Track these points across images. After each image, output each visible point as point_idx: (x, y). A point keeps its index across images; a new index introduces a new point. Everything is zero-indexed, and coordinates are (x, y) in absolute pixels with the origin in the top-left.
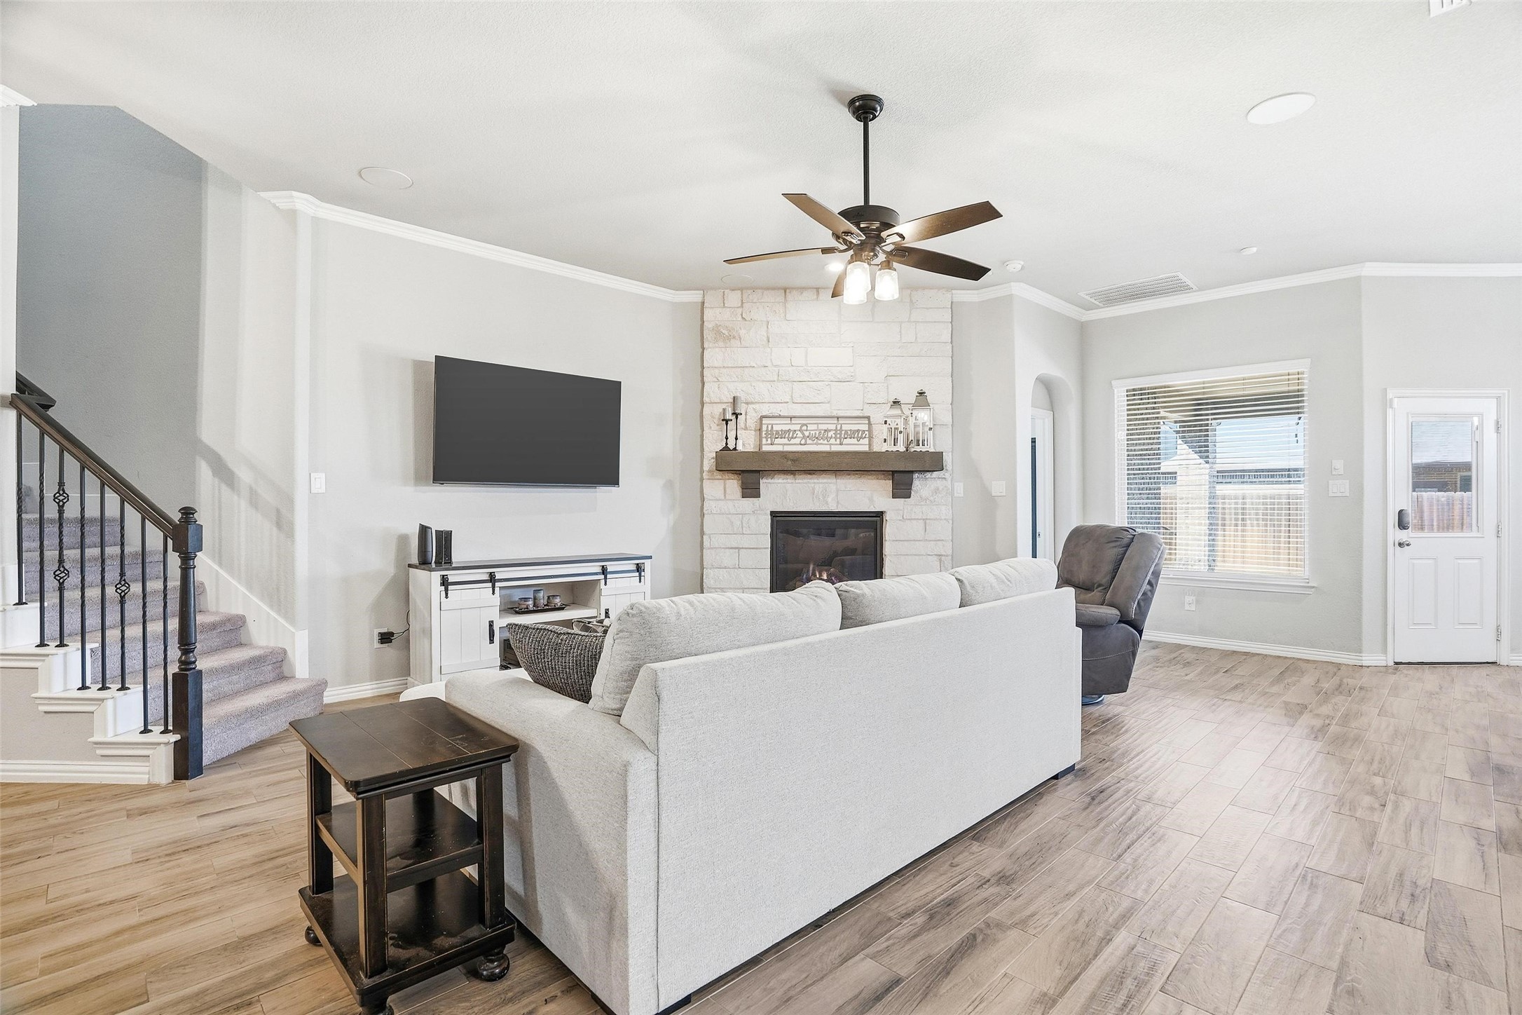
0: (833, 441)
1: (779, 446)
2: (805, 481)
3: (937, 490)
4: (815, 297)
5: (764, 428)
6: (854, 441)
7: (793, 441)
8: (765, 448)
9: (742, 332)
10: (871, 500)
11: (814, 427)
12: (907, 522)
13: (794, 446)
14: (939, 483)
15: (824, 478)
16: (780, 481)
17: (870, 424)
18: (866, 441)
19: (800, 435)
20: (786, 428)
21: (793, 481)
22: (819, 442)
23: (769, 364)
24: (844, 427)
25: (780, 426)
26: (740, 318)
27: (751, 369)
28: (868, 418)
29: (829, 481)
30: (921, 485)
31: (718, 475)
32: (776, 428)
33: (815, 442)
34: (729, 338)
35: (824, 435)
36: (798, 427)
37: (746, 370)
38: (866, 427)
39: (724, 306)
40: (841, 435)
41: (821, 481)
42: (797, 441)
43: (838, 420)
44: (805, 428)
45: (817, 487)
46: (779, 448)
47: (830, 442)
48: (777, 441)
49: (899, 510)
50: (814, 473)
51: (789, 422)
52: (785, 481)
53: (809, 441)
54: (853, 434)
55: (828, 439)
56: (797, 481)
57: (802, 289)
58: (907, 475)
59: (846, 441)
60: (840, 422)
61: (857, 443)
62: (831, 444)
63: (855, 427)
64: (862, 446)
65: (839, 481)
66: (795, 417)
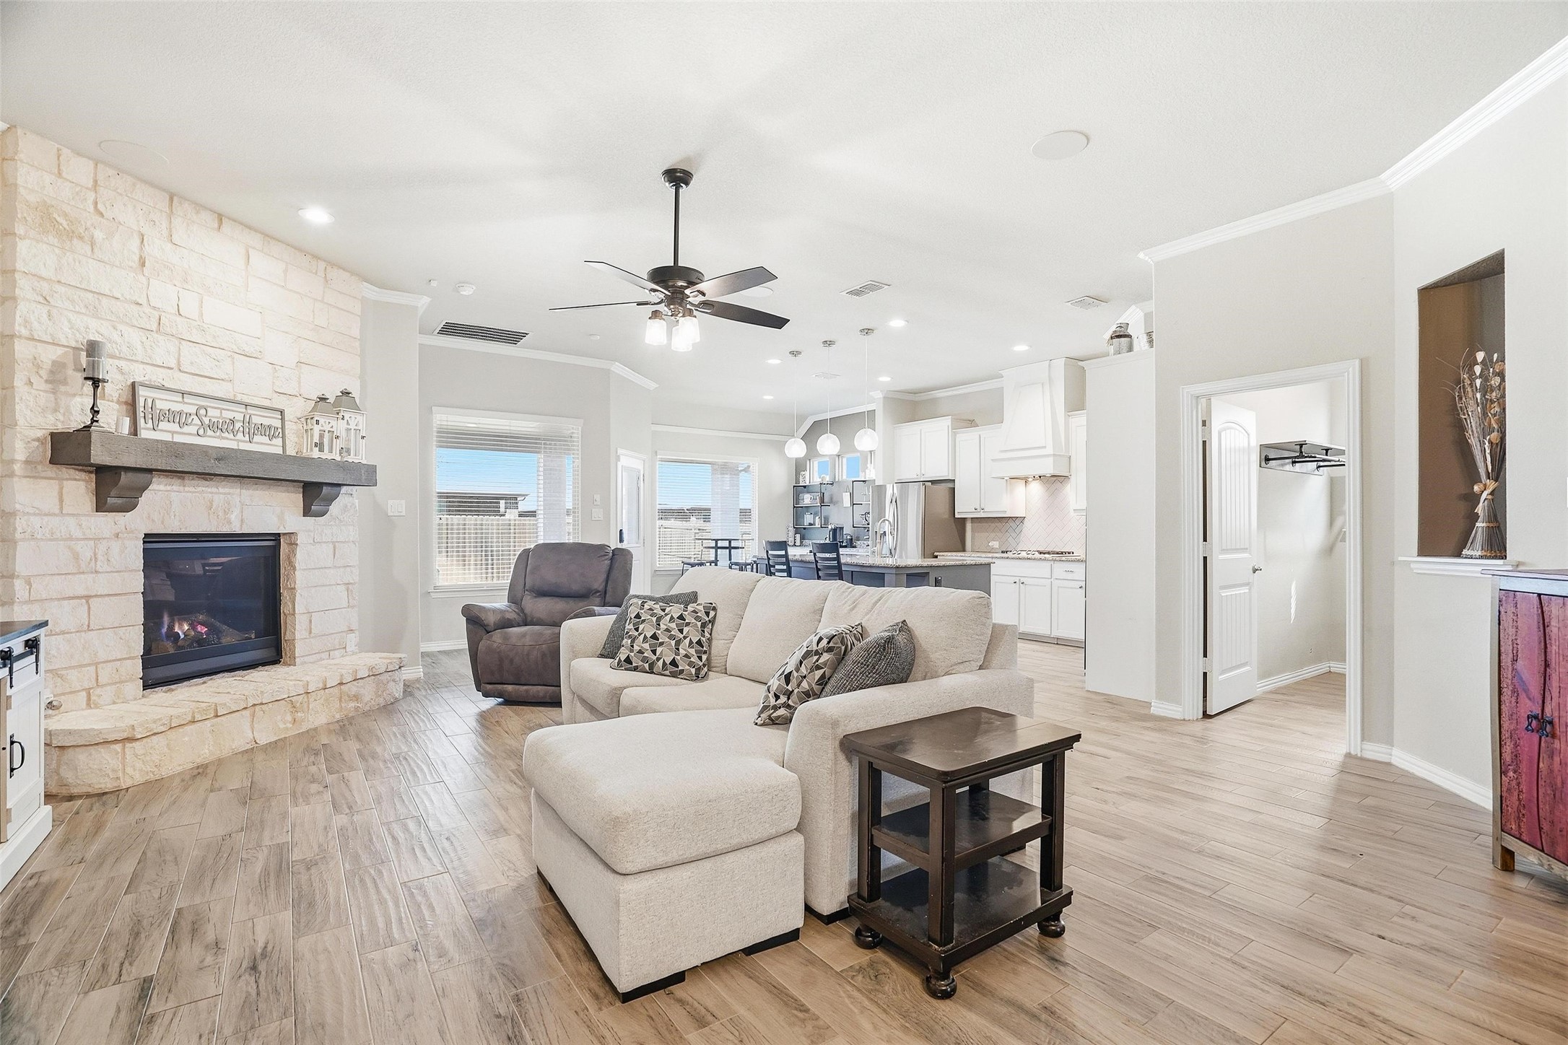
0: (240, 436)
1: (165, 433)
2: (200, 489)
3: (345, 508)
5: (141, 402)
6: (265, 440)
7: (186, 429)
8: (144, 434)
9: (97, 234)
10: (282, 517)
11: (217, 413)
12: (317, 545)
13: (187, 436)
14: (347, 500)
15: (224, 487)
16: (162, 487)
17: (283, 419)
18: (279, 441)
19: (197, 421)
20: (176, 407)
21: (181, 488)
22: (223, 435)
23: (143, 300)
24: (253, 419)
25: (165, 403)
26: (92, 209)
27: (113, 301)
28: (282, 412)
29: (231, 491)
31: (52, 471)
32: (158, 404)
33: (218, 434)
35: (228, 426)
36: (193, 410)
37: (104, 300)
38: (278, 424)
39: (64, 177)
40: (250, 430)
41: (221, 490)
42: (193, 429)
43: (246, 409)
44: (202, 411)
45: (216, 497)
46: (167, 437)
47: (236, 438)
48: (163, 425)
49: (309, 531)
50: (211, 479)
51: (180, 399)
52: (169, 488)
53: (208, 432)
54: (264, 430)
55: (234, 433)
56: (187, 489)
57: (199, 207)
58: (337, 489)
59: (255, 438)
60: (249, 411)
61: (269, 442)
62: (238, 441)
63: (266, 422)
64: (274, 447)
65: (243, 491)
66: (190, 394)
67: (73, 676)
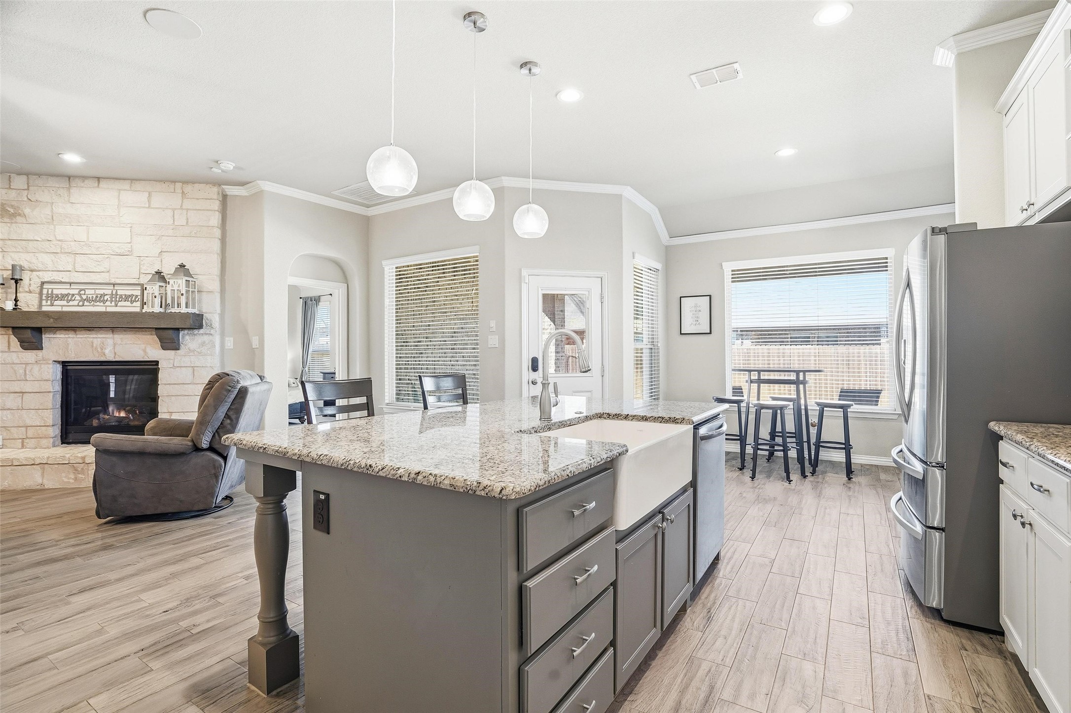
0: (108, 303)
1: (59, 306)
2: (86, 336)
3: (204, 344)
4: (97, 185)
5: (45, 291)
6: (128, 304)
7: (71, 303)
8: (44, 309)
9: (27, 211)
10: (145, 351)
11: (92, 292)
12: (177, 369)
13: (73, 307)
14: (206, 338)
15: (101, 334)
16: (62, 336)
17: (143, 290)
18: (138, 304)
19: (78, 298)
20: (65, 292)
21: (75, 336)
22: (95, 304)
23: (52, 238)
24: (119, 292)
25: (59, 290)
26: (26, 199)
27: (35, 242)
28: (142, 285)
29: (107, 336)
30: (188, 340)
32: (55, 292)
33: (92, 304)
34: (14, 215)
35: (101, 299)
36: (76, 292)
37: (31, 243)
38: (138, 293)
39: (10, 188)
40: (116, 298)
41: (99, 336)
42: (76, 303)
43: (114, 287)
44: (83, 292)
45: (95, 340)
46: (59, 309)
47: (106, 304)
48: (56, 303)
49: (169, 359)
50: (93, 330)
51: (69, 287)
52: (67, 336)
53: (86, 303)
54: (127, 298)
55: (104, 302)
56: (78, 336)
57: (84, 178)
59: (120, 304)
60: (116, 288)
61: (131, 305)
62: (106, 306)
63: (129, 293)
64: (135, 308)
65: (116, 336)
66: (73, 283)
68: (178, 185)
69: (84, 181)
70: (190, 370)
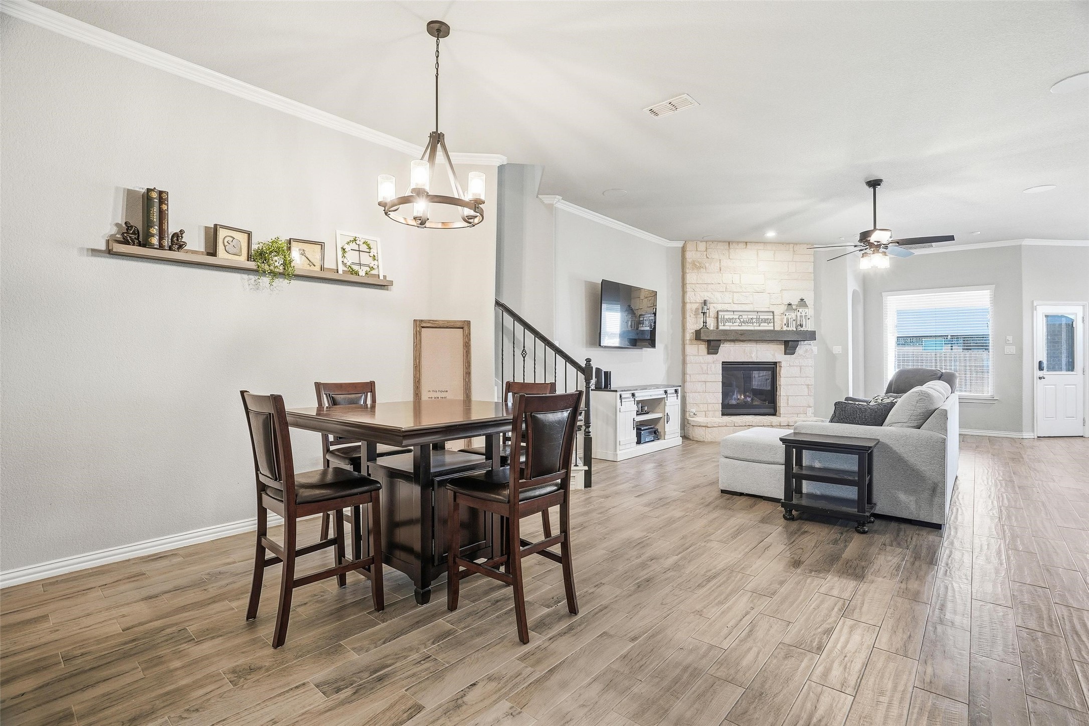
0: (755, 324)
1: (728, 327)
3: (806, 351)
4: (745, 247)
5: (720, 317)
6: (766, 324)
7: (735, 324)
8: (721, 328)
9: (707, 265)
10: (774, 355)
11: (746, 317)
12: (792, 367)
13: (736, 327)
14: (808, 347)
15: (750, 344)
16: (727, 345)
17: (773, 316)
18: (772, 324)
19: (738, 321)
20: (731, 317)
21: (734, 345)
22: (748, 325)
23: (721, 282)
24: (761, 317)
25: (728, 316)
26: (705, 257)
27: (712, 285)
28: (773, 312)
29: (753, 346)
30: (802, 349)
31: (695, 342)
32: (726, 317)
33: (746, 325)
34: (700, 267)
35: (750, 321)
36: (737, 317)
37: (709, 285)
38: (772, 317)
39: (697, 251)
40: (760, 321)
41: (748, 345)
42: (737, 324)
43: (758, 313)
44: (741, 317)
45: (746, 348)
48: (727, 324)
49: (787, 361)
50: (745, 342)
51: (733, 314)
52: (730, 345)
53: (743, 324)
54: (765, 321)
55: (753, 323)
56: (736, 345)
57: (738, 242)
58: (796, 343)
59: (762, 325)
61: (768, 325)
62: (754, 326)
63: (766, 317)
64: (770, 327)
65: (758, 345)
66: (736, 311)
67: (701, 406)
68: (791, 246)
69: (738, 245)
70: (799, 368)
